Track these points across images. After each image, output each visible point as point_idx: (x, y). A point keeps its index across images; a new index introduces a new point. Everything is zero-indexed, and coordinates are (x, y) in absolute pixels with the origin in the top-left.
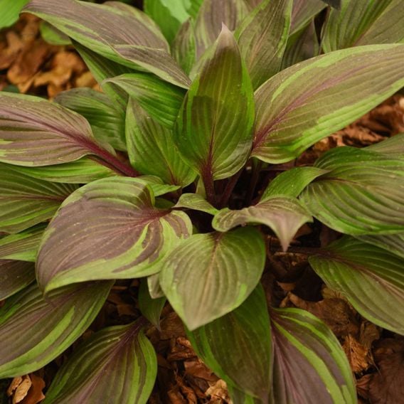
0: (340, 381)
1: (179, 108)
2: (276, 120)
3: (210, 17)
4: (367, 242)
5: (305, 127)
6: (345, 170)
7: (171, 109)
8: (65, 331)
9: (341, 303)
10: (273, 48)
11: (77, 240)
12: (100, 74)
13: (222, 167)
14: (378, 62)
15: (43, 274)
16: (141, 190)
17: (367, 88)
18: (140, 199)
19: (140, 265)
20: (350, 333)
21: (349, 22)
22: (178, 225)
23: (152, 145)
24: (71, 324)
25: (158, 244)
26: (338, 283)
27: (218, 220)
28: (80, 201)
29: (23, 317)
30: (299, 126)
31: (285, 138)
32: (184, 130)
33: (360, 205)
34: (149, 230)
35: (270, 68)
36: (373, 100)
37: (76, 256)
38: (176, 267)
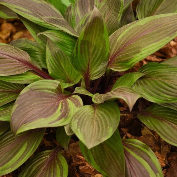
0: (156, 171)
1: (74, 46)
2: (119, 51)
3: (81, 4)
4: (165, 106)
5: (135, 53)
6: (153, 73)
7: (70, 47)
8: (24, 153)
9: (151, 137)
10: (115, 17)
11: (29, 110)
12: (33, 31)
13: (94, 74)
14: (168, 22)
15: (14, 126)
16: (57, 85)
17: (164, 34)
18: (57, 90)
19: (60, 120)
20: (157, 150)
21: (150, 4)
22: (76, 102)
23: (58, 65)
24: (26, 150)
25: (67, 111)
26: (152, 126)
27: (95, 99)
28: (29, 91)
29: (3, 147)
30: (132, 53)
31: (125, 59)
32: (76, 57)
33: (162, 89)
34: (62, 104)
35: (114, 26)
36: (167, 40)
37: (30, 117)
38: (78, 121)
